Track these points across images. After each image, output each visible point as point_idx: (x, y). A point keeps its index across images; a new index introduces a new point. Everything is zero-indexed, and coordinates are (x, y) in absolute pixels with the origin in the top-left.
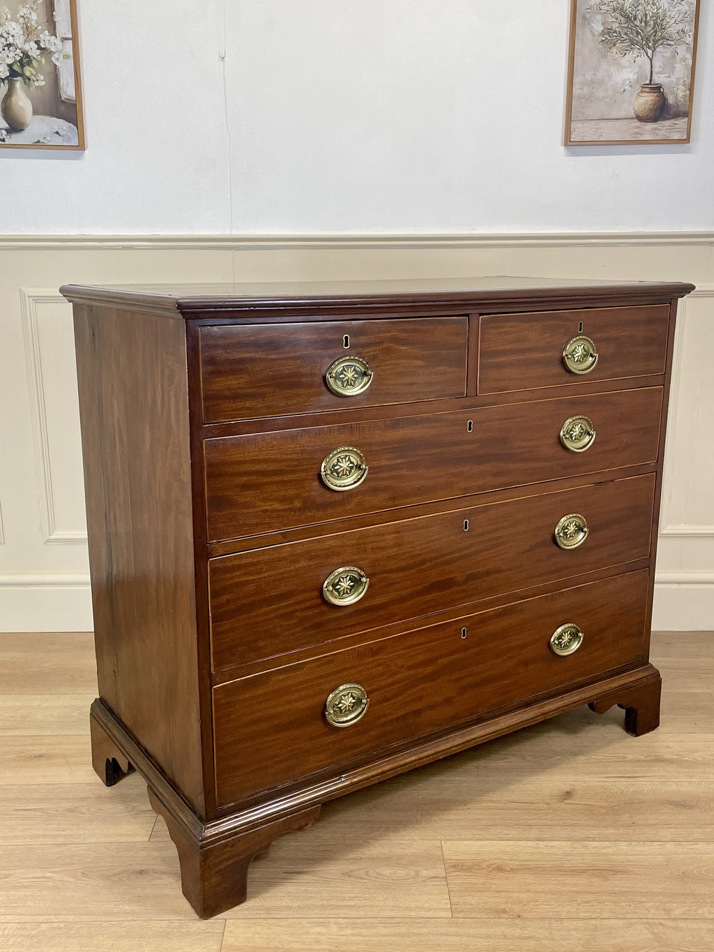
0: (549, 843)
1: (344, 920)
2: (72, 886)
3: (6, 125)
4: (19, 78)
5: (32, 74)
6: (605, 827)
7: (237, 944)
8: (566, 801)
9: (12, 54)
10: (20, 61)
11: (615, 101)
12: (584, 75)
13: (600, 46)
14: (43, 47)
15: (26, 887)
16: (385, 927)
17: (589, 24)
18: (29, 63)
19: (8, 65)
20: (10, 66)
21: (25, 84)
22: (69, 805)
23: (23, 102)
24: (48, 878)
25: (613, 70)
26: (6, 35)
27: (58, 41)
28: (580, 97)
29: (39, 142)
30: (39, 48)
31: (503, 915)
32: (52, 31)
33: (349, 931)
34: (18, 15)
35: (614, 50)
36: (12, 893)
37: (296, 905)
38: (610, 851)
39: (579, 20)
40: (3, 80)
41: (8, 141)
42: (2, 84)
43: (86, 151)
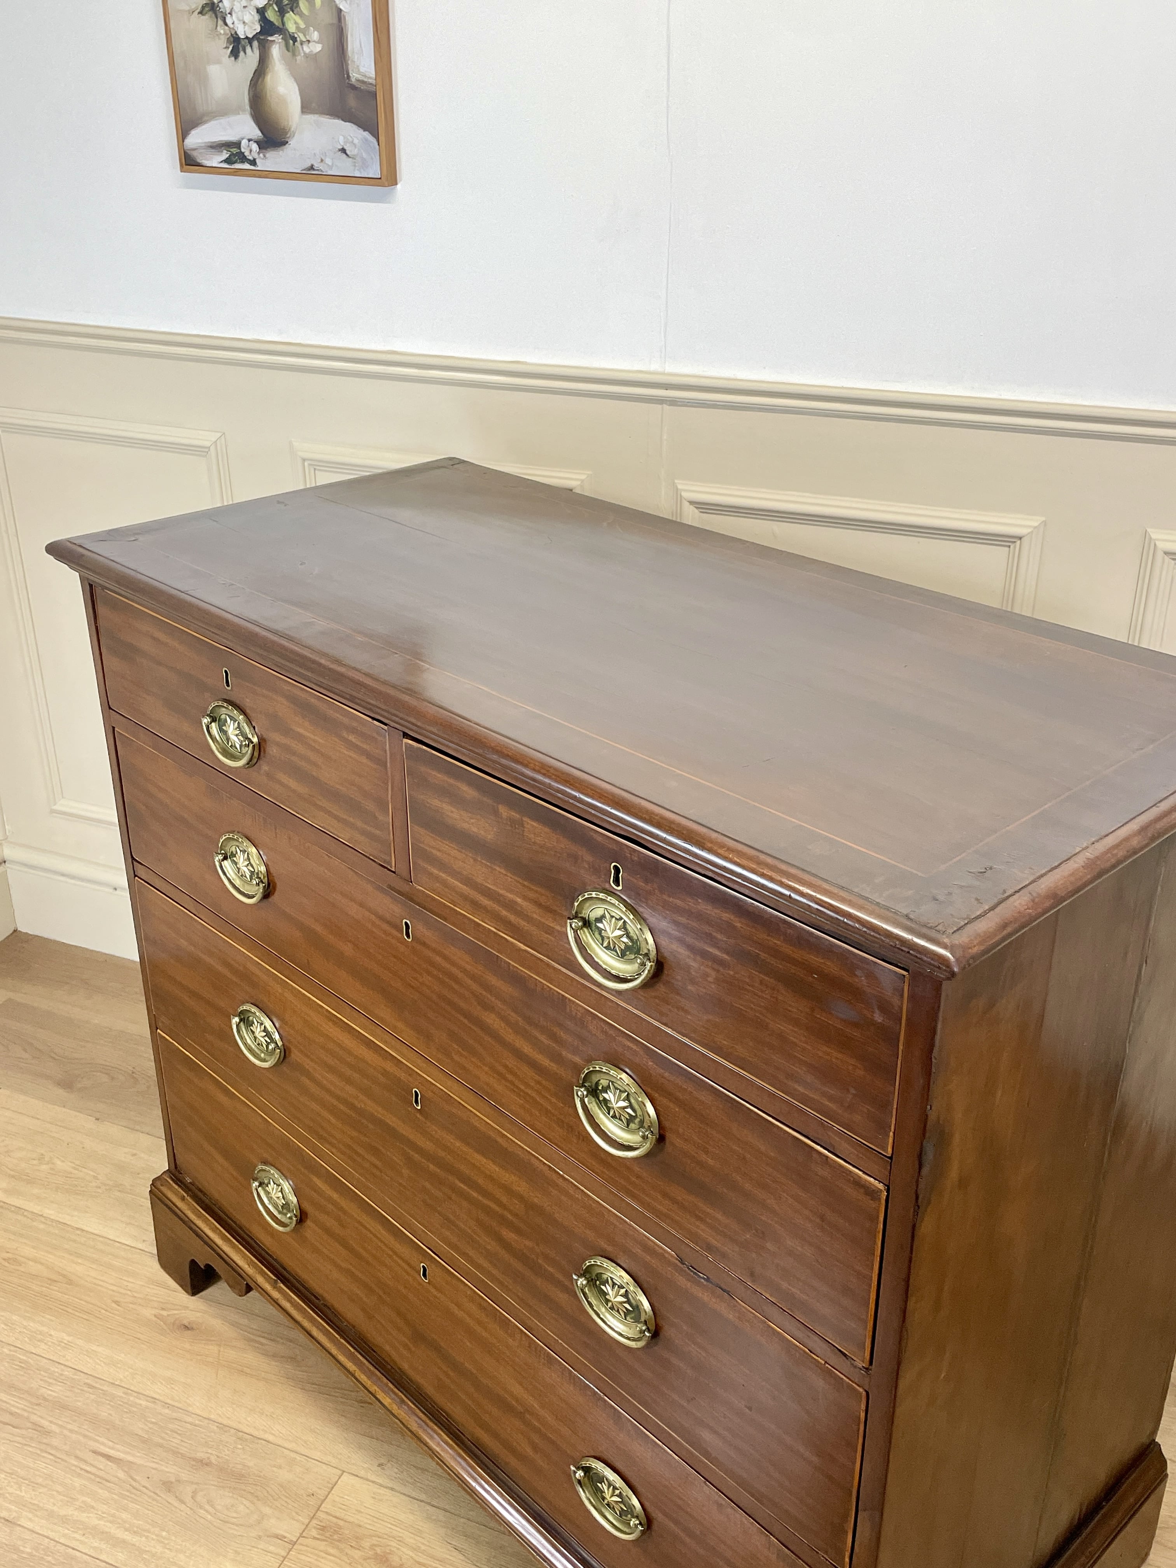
3: (257, 133)
4: (277, 38)
5: (298, 28)
18: (294, 6)
19: (258, 10)
20: (261, 11)
21: (288, 50)
23: (284, 89)
29: (312, 168)
40: (250, 40)
41: (261, 165)
42: (248, 49)
43: (399, 186)
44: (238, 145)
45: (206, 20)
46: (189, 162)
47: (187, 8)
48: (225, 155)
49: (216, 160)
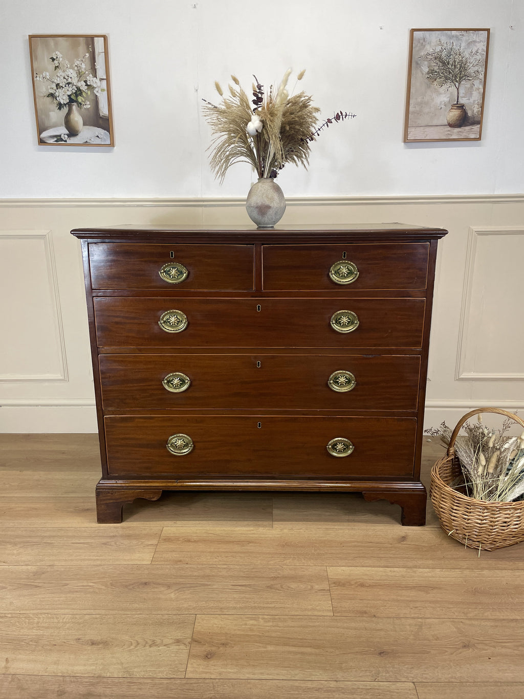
0: (392, 569)
1: (268, 616)
2: (104, 592)
3: (67, 132)
4: (75, 104)
5: (82, 101)
6: (426, 559)
7: (202, 630)
8: (402, 543)
9: (70, 89)
10: (75, 93)
11: (435, 115)
12: (416, 99)
13: (426, 81)
14: (89, 84)
15: (77, 592)
16: (292, 621)
17: (420, 67)
18: (81, 94)
19: (68, 96)
20: (69, 96)
21: (78, 107)
22: (104, 541)
23: (77, 118)
24: (90, 586)
25: (434, 95)
26: (67, 78)
27: (98, 81)
28: (414, 113)
29: (87, 142)
30: (87, 85)
31: (365, 615)
32: (94, 74)
33: (271, 624)
34: (74, 65)
35: (435, 83)
36: (69, 595)
37: (238, 606)
38: (430, 574)
39: (414, 65)
40: (65, 105)
41: (69, 142)
42: (65, 107)
43: (115, 148)
44: (60, 136)
45: (49, 99)
46: (42, 142)
47: (42, 95)
48: (55, 139)
49: (52, 141)
